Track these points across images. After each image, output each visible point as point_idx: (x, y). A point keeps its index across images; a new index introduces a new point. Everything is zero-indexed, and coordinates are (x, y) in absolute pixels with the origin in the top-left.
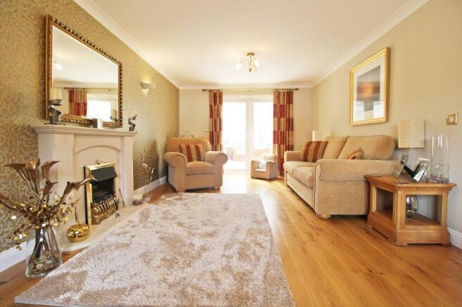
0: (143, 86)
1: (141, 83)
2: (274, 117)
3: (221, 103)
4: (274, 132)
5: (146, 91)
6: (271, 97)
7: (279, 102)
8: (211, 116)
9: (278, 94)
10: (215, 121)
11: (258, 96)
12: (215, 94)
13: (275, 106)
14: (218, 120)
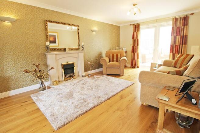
0: (92, 31)
1: (91, 30)
2: (172, 35)
3: (138, 30)
4: (171, 45)
5: (94, 33)
6: (171, 23)
7: (176, 26)
8: (133, 38)
9: (176, 20)
10: (135, 41)
11: (162, 23)
12: (135, 26)
13: (173, 28)
14: (136, 40)
